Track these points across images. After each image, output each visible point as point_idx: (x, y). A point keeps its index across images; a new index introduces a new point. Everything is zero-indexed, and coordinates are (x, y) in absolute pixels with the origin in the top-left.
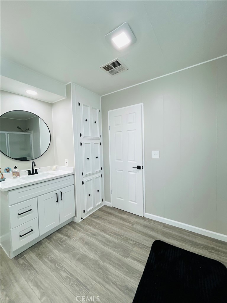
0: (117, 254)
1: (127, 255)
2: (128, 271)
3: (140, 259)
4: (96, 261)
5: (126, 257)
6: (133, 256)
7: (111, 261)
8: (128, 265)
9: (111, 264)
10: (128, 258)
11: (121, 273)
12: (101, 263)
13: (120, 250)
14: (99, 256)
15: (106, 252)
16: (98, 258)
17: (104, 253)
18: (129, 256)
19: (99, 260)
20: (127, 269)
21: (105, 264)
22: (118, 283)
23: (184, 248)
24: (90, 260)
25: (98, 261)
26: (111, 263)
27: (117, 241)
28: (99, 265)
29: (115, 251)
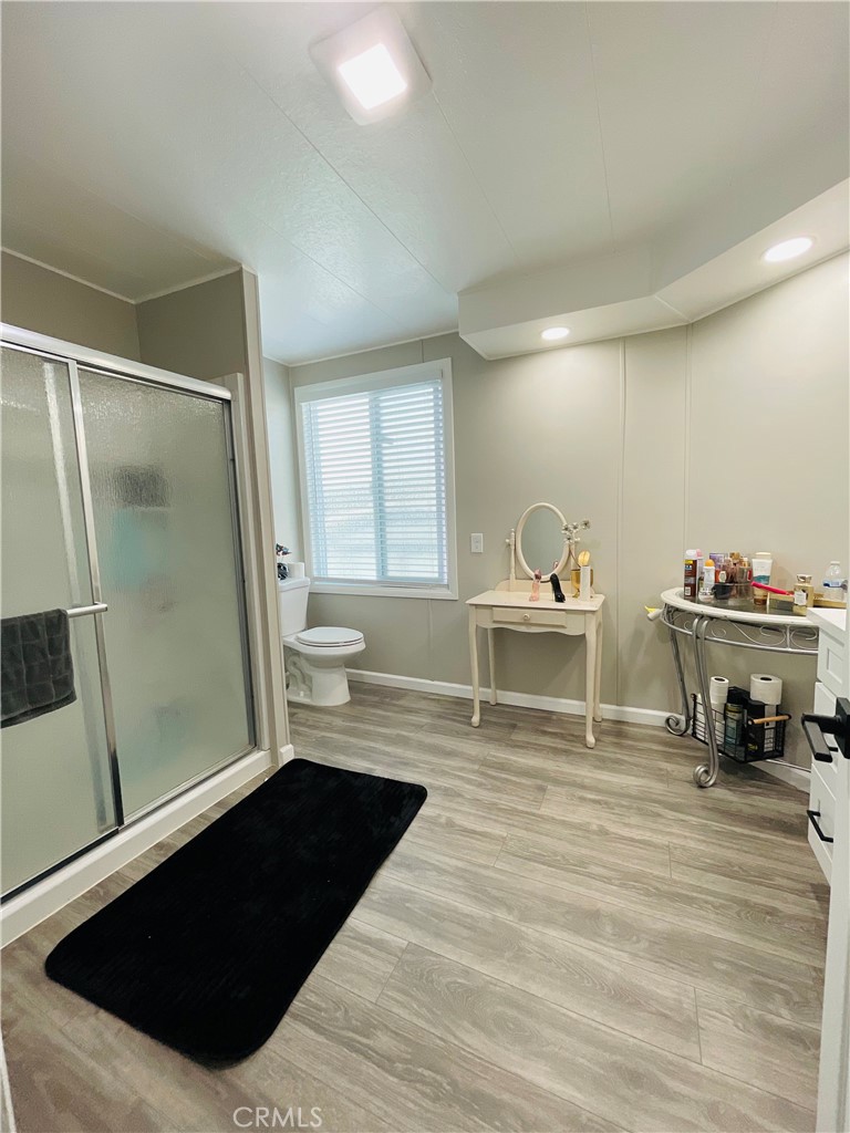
0: (454, 958)
1: (408, 957)
2: (407, 905)
3: (356, 948)
4: (523, 918)
5: (413, 949)
6: (383, 955)
7: (470, 928)
8: (407, 921)
9: (467, 916)
10: (404, 947)
11: (428, 897)
12: (502, 915)
13: (444, 981)
14: (528, 941)
15: (504, 961)
16: (523, 929)
17: (507, 954)
18: (400, 954)
19: (518, 926)
20: (408, 908)
21: (488, 916)
22: (435, 873)
23: (109, 1037)
24: (549, 921)
25: (520, 920)
26: (469, 920)
27: (467, 1038)
28: (510, 909)
29: (467, 972)
